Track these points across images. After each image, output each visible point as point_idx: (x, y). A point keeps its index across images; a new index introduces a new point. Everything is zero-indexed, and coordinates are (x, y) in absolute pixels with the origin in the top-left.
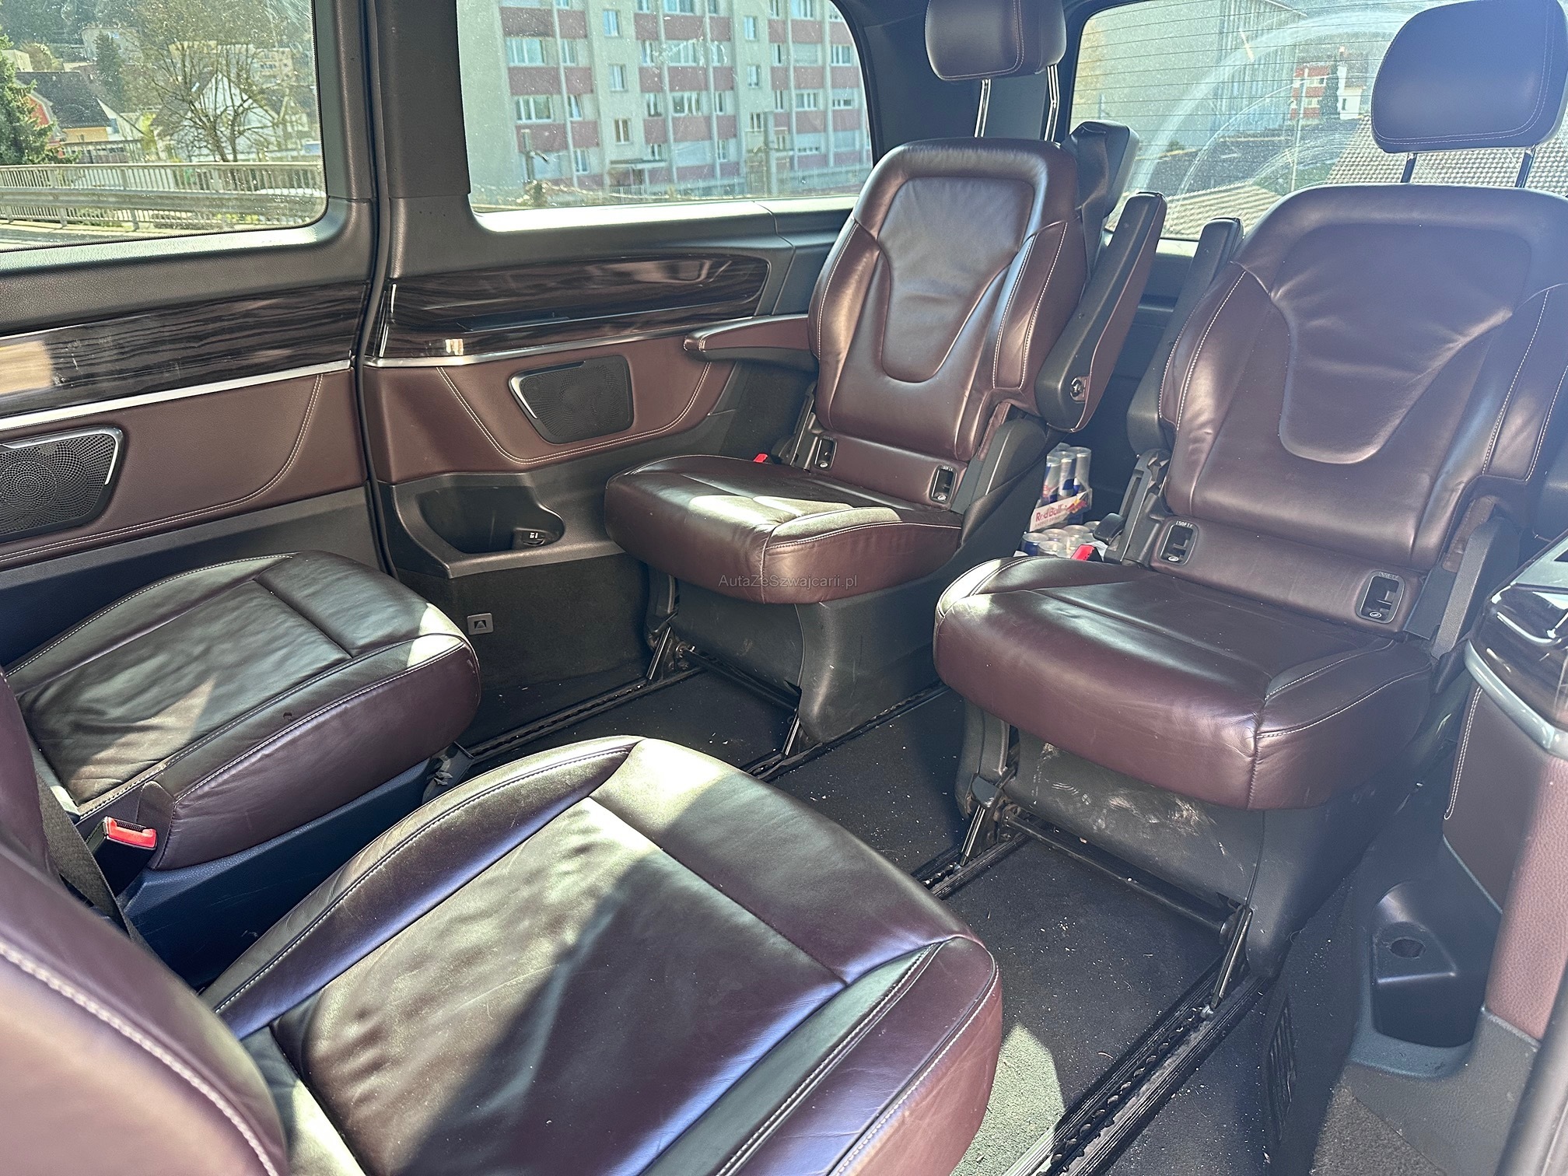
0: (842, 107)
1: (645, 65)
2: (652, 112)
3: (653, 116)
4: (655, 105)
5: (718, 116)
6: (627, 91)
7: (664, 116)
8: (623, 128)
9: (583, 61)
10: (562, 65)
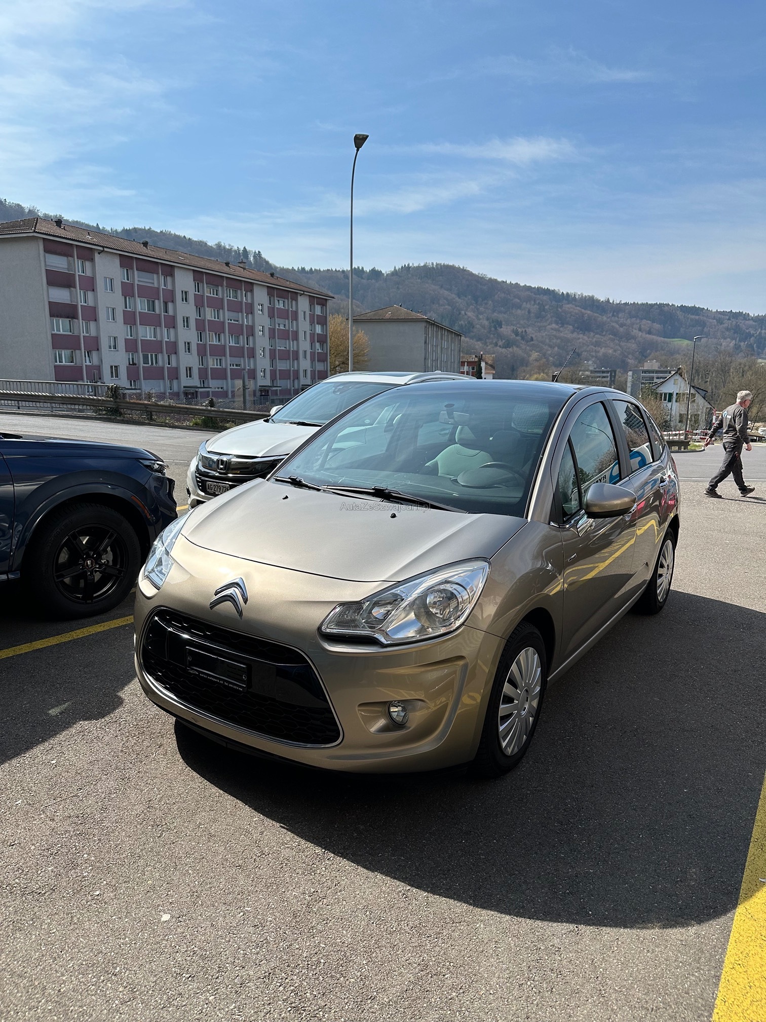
0: (235, 367)
1: (127, 337)
2: (131, 363)
3: (131, 365)
4: (133, 359)
5: (168, 367)
6: (118, 351)
7: (137, 366)
8: (115, 370)
9: (93, 333)
10: (82, 334)
